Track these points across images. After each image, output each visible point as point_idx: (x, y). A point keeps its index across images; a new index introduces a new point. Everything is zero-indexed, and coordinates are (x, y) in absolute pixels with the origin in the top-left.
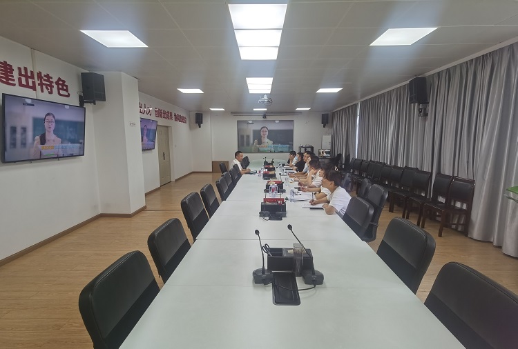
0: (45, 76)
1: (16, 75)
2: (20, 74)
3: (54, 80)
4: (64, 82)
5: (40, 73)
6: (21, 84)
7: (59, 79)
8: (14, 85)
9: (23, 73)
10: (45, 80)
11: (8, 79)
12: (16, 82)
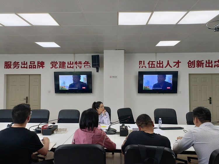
0: (79, 62)
1: (66, 65)
2: (68, 64)
3: (83, 63)
4: (88, 62)
5: (76, 62)
6: (68, 67)
7: (86, 62)
8: (65, 68)
9: (69, 63)
10: (78, 64)
11: (63, 67)
12: (66, 67)
